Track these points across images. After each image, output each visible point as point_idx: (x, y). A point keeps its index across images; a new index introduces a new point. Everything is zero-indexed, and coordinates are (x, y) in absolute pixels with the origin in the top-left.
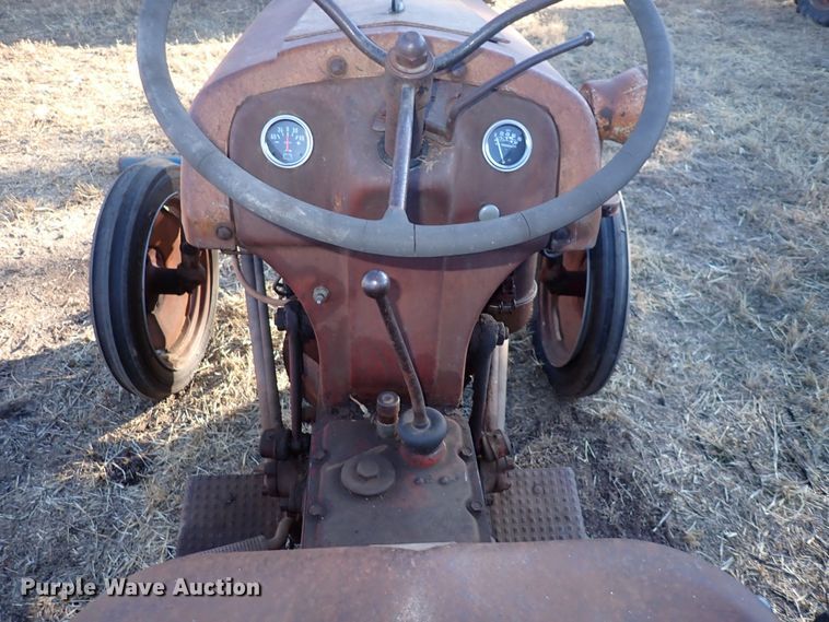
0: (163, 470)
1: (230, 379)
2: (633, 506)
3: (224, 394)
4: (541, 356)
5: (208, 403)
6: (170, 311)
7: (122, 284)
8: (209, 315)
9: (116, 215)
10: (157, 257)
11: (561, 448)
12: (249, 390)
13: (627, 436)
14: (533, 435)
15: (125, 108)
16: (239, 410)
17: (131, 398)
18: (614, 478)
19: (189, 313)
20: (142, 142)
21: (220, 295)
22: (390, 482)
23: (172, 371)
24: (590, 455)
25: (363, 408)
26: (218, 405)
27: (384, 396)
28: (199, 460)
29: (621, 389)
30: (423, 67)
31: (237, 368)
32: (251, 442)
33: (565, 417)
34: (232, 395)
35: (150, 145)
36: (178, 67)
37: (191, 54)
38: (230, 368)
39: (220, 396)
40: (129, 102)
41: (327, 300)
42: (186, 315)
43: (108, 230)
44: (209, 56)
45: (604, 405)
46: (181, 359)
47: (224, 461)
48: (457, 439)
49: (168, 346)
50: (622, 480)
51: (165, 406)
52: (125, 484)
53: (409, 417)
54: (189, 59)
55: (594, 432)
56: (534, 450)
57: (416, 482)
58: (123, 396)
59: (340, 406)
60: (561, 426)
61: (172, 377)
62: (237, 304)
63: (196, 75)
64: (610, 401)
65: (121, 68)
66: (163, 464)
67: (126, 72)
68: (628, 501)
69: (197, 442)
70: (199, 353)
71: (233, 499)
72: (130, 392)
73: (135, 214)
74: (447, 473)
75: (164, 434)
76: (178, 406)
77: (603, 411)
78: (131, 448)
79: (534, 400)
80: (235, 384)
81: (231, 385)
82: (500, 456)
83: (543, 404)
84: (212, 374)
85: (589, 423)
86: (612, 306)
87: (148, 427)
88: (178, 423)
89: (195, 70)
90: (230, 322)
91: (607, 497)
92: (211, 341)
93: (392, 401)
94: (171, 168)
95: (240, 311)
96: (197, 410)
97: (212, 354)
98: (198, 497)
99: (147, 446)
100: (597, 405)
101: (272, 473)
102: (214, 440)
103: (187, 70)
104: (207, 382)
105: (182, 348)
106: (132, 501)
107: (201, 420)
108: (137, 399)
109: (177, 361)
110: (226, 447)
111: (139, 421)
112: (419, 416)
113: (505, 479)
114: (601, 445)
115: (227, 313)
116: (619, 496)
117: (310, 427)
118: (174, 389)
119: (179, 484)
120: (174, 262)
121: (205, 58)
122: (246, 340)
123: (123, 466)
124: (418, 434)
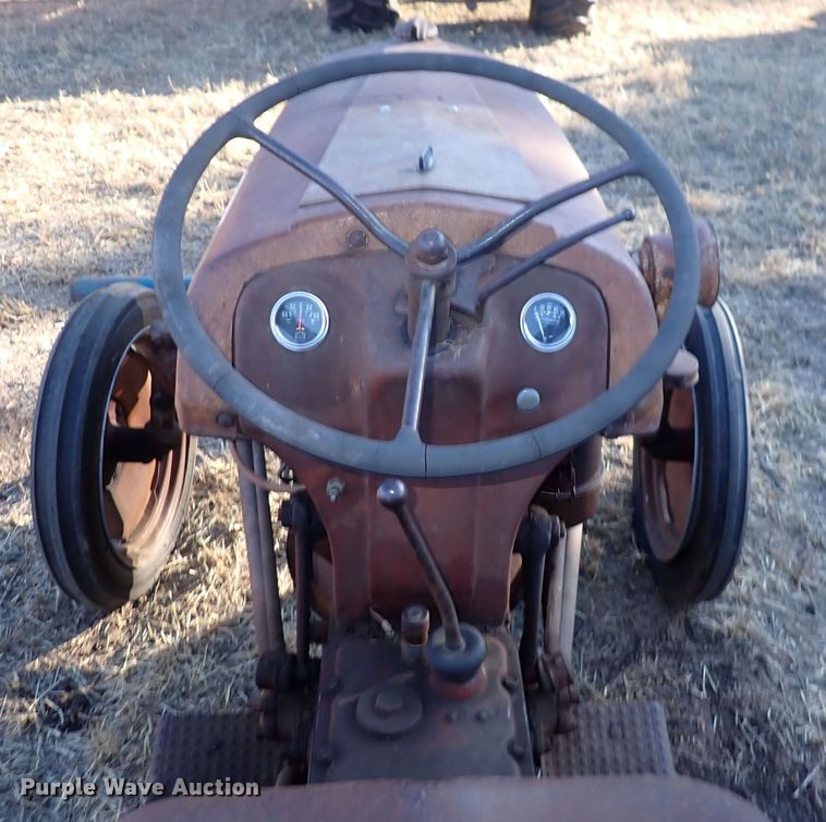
0: (115, 710)
1: (209, 579)
2: (767, 759)
3: (201, 601)
4: (643, 545)
5: (179, 613)
6: (131, 484)
7: (75, 455)
8: (184, 488)
9: (71, 363)
10: (117, 412)
11: (668, 677)
12: (236, 596)
13: (761, 660)
14: (630, 658)
15: (70, 188)
16: (222, 624)
17: (71, 606)
18: (741, 720)
19: (156, 486)
20: (92, 238)
21: (199, 459)
22: (415, 719)
23: (131, 569)
24: (709, 687)
25: (386, 625)
26: (193, 617)
27: (410, 611)
28: (165, 695)
29: (754, 593)
30: (444, 264)
31: (220, 563)
32: (238, 669)
33: (675, 631)
34: (213, 602)
35: (103, 242)
36: (144, 129)
37: (163, 109)
38: (211, 564)
39: (196, 604)
40: (75, 180)
41: (342, 495)
42: (152, 488)
43: (59, 384)
44: (187, 112)
45: (729, 615)
46: (145, 551)
47: (201, 696)
48: (500, 664)
49: (126, 534)
50: (753, 722)
51: (119, 619)
52: (62, 730)
53: (440, 638)
54: (161, 118)
55: (716, 653)
56: (630, 679)
57: (448, 719)
58: (61, 602)
59: (358, 623)
60: (670, 645)
61: (132, 578)
62: (221, 472)
63: (170, 140)
64: (738, 608)
65: (63, 130)
66: (115, 701)
67: (72, 137)
68: (760, 753)
69: (162, 670)
70: (167, 541)
71: (219, 745)
72: (72, 597)
73: (96, 361)
74: (486, 707)
75: (118, 658)
76: (136, 618)
77: (729, 623)
78: (70, 679)
79: (633, 607)
80: (217, 586)
81: (212, 588)
82: (561, 686)
83: (645, 614)
84: (186, 572)
85: (709, 641)
86: (727, 479)
87: (94, 649)
88: (137, 643)
89: (168, 133)
90: (212, 498)
91: (732, 747)
92: (185, 525)
93: (419, 616)
94: (142, 297)
95: (226, 481)
96: (164, 625)
97: (185, 544)
98: (173, 743)
99: (93, 676)
100: (718, 616)
101: (270, 709)
102: (186, 665)
103: (156, 133)
104: (178, 584)
105: (145, 535)
106: (72, 755)
107: (169, 639)
108: (80, 608)
109: (137, 555)
110: (202, 677)
111: (83, 640)
112: (451, 636)
113: (570, 718)
114: (725, 673)
115: (207, 485)
116: (748, 745)
117: (320, 647)
118: (134, 594)
119: (137, 728)
120: (139, 418)
121: (182, 116)
122: (235, 524)
123: (59, 704)
124: (450, 659)
